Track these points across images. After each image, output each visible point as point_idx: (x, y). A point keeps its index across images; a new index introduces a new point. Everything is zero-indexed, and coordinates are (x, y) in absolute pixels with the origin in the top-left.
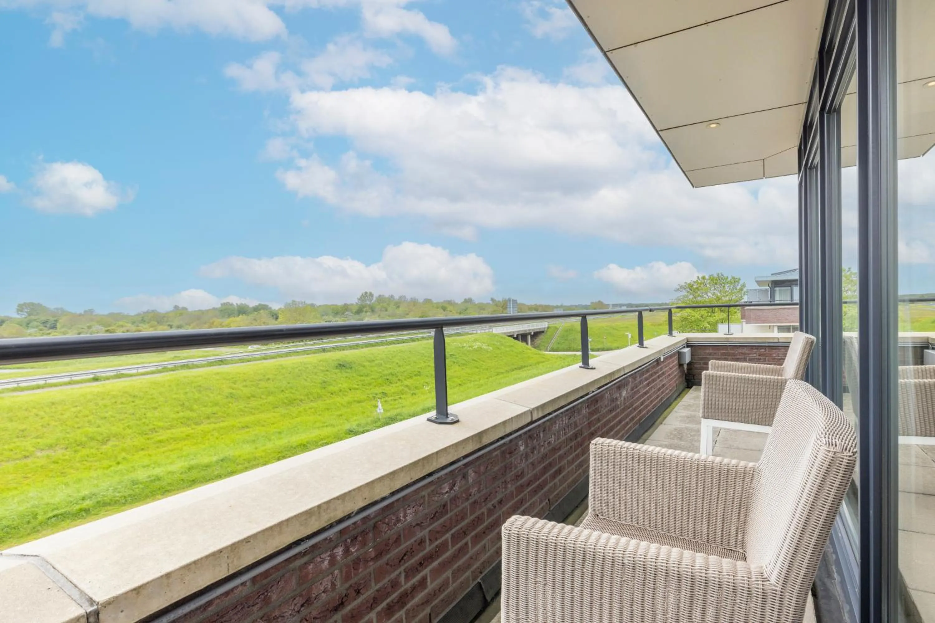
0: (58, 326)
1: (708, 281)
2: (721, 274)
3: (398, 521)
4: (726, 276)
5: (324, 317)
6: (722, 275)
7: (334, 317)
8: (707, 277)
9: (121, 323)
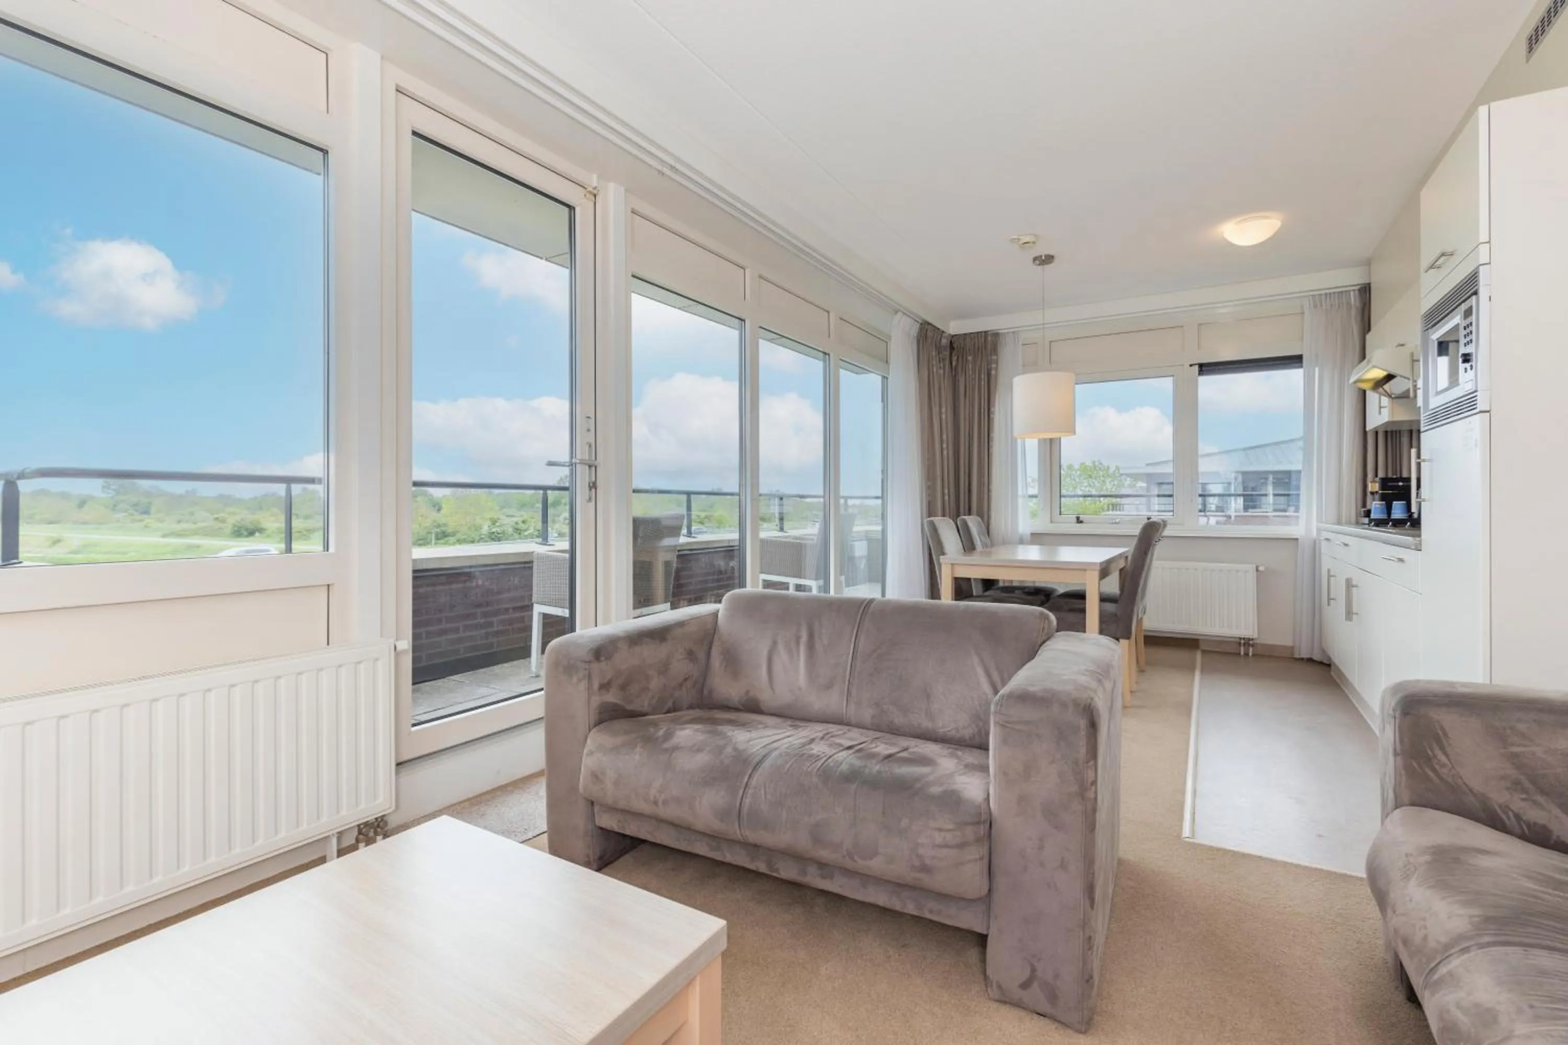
0: (153, 510)
1: (1078, 473)
2: (1099, 461)
3: (509, 580)
4: (1106, 464)
5: (505, 510)
6: (1101, 464)
7: (519, 510)
8: (1077, 467)
9: (231, 509)
